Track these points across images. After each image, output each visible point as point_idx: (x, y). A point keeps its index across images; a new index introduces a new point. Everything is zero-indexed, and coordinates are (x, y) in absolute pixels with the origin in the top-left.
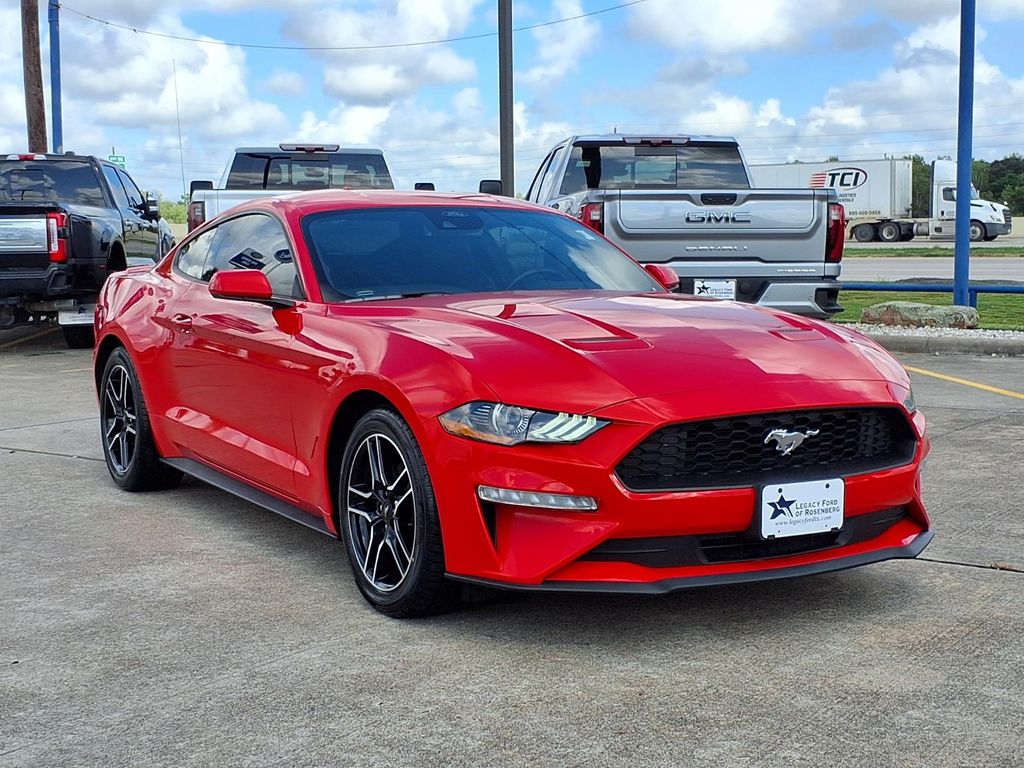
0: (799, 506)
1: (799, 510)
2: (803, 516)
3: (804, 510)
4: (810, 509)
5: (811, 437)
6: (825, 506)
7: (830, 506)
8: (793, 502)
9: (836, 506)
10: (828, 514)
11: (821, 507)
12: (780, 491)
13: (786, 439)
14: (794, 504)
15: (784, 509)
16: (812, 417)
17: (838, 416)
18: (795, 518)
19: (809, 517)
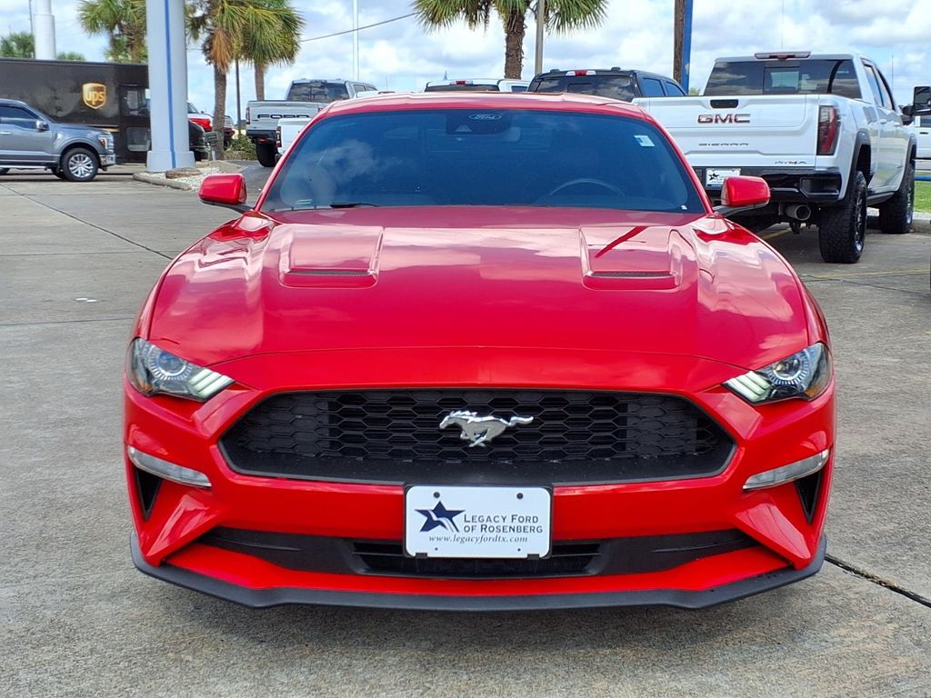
0: (469, 518)
1: (470, 525)
2: (477, 533)
3: (479, 525)
4: (489, 524)
5: (519, 425)
6: (516, 523)
7: (524, 524)
8: (458, 512)
9: (536, 525)
10: (522, 535)
11: (508, 523)
12: (437, 495)
13: (476, 426)
14: (462, 515)
15: (444, 520)
16: (522, 400)
17: (573, 400)
18: (462, 534)
19: (488, 534)
